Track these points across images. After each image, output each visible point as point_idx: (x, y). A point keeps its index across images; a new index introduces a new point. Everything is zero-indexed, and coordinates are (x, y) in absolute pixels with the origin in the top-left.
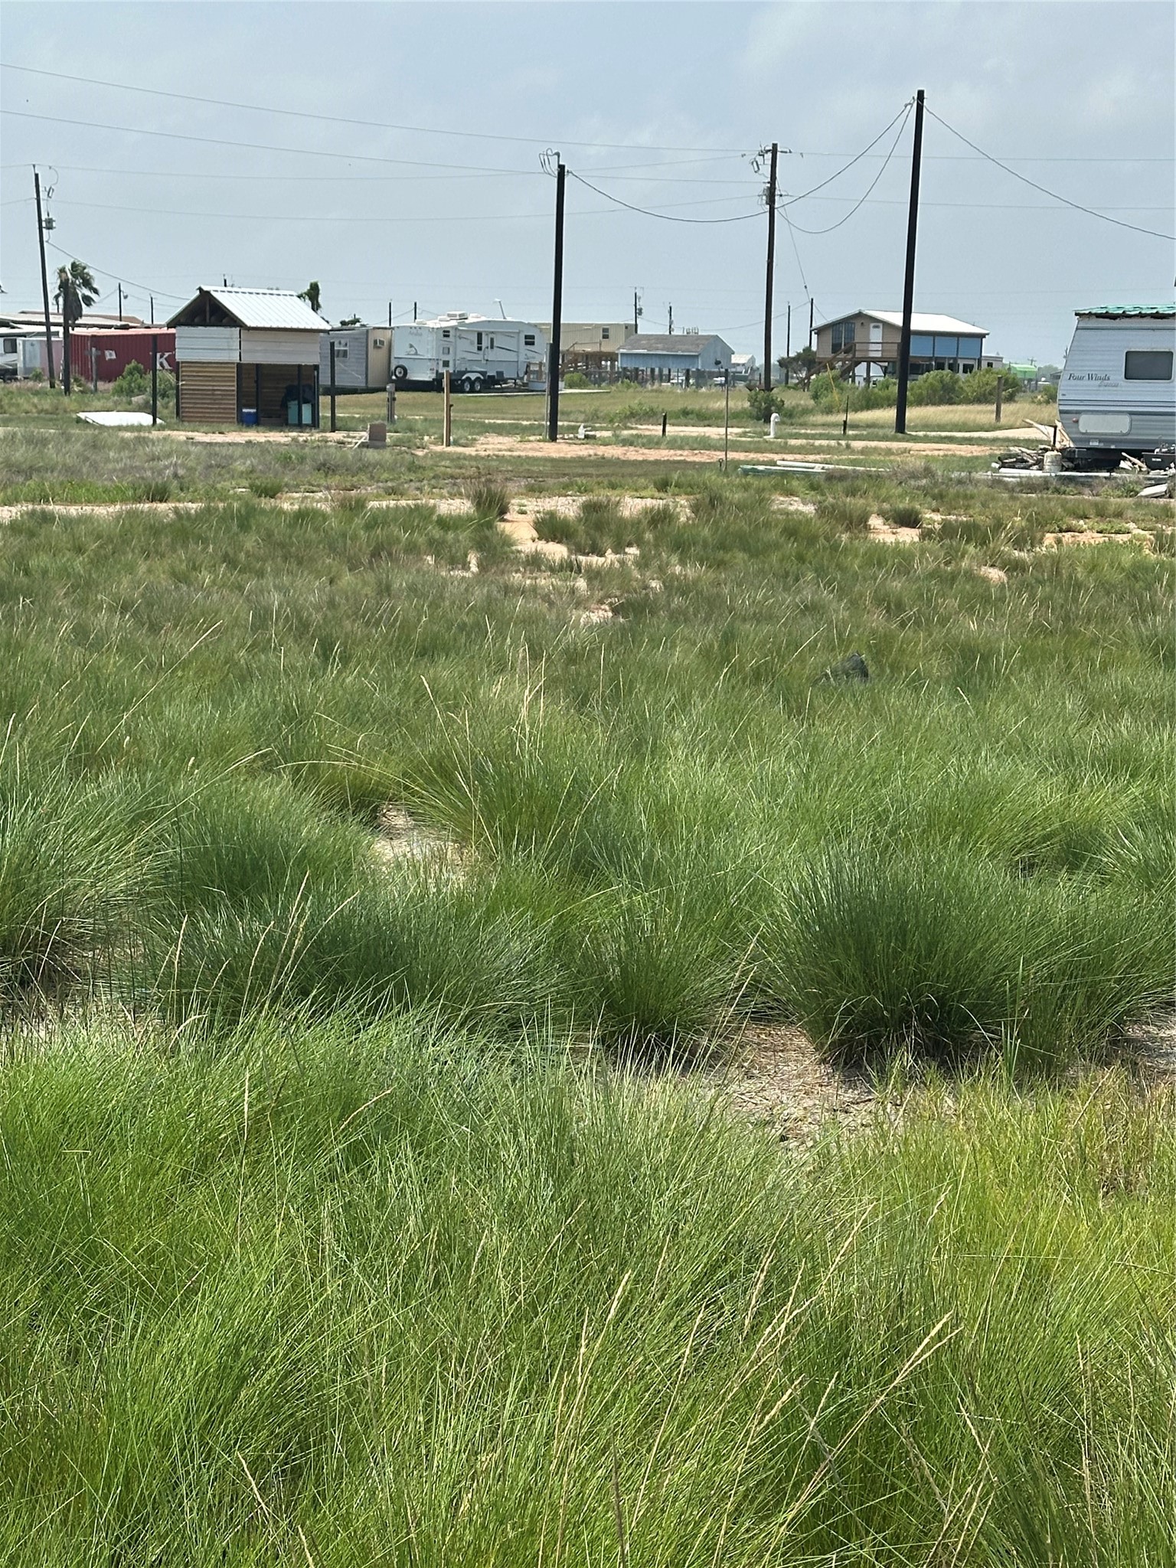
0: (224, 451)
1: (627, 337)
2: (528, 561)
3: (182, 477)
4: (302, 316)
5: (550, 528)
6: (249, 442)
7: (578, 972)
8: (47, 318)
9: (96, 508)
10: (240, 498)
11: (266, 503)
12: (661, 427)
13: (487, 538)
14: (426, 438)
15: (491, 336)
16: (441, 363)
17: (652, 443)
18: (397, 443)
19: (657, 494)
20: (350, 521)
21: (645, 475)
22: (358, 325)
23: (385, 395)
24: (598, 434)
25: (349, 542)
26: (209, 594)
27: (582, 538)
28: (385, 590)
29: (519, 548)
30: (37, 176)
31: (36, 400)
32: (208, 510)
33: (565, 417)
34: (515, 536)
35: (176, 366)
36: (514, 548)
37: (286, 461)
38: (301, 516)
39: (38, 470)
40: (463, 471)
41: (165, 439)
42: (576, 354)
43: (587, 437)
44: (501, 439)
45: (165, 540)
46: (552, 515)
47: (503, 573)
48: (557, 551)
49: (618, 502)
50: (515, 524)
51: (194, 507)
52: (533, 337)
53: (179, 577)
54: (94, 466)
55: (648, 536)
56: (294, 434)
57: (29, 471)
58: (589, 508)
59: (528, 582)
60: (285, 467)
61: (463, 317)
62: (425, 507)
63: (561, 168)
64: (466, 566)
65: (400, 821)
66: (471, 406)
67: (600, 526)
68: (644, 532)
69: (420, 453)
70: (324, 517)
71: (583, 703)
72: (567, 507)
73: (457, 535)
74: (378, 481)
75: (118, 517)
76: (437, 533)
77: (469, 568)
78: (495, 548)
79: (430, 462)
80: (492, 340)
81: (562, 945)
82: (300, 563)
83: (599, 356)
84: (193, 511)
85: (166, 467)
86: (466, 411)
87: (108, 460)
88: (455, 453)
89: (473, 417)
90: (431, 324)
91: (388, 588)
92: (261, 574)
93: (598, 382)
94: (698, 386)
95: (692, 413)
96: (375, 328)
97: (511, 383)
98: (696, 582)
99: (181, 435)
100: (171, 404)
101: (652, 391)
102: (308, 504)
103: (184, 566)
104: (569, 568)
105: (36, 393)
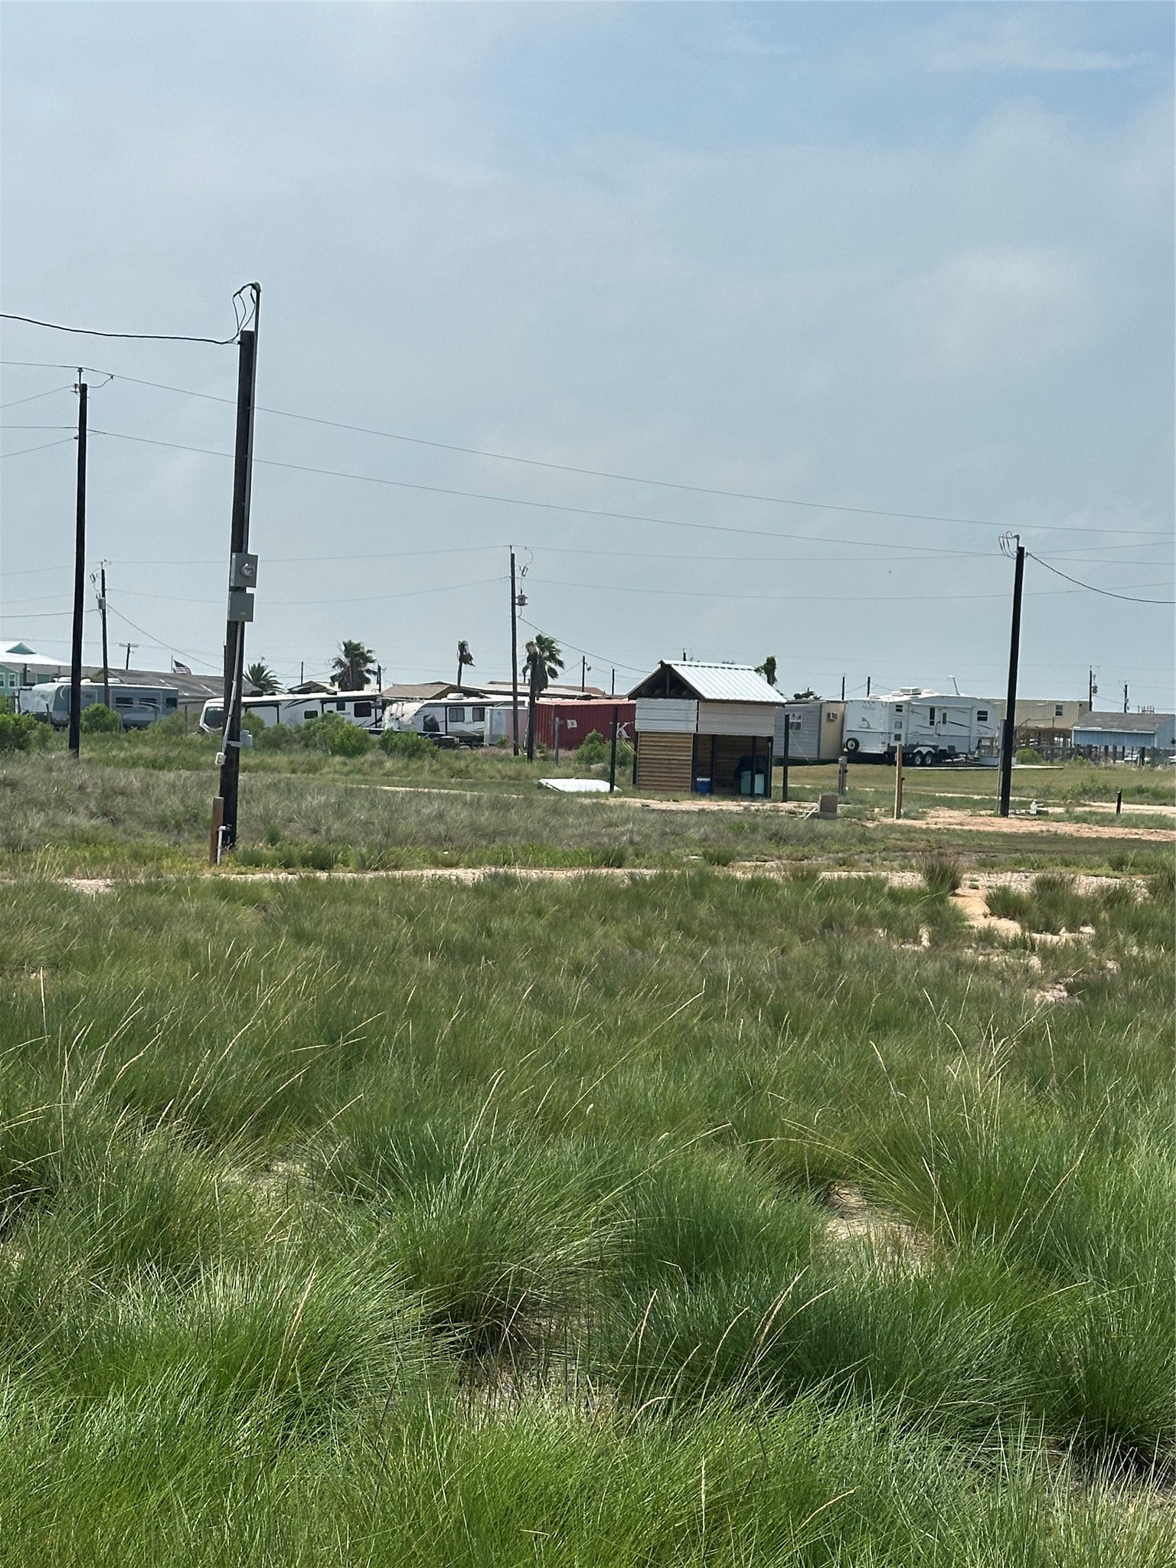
0: (679, 818)
1: (1081, 715)
2: (980, 937)
3: (637, 844)
4: (758, 689)
5: (1002, 904)
6: (702, 810)
7: (1041, 1372)
8: (515, 688)
9: (555, 872)
10: (693, 865)
11: (719, 871)
12: (1116, 805)
13: (939, 911)
14: (877, 810)
15: (944, 711)
16: (893, 737)
17: (1105, 820)
18: (848, 815)
19: (1111, 873)
20: (802, 892)
21: (1100, 853)
22: (811, 697)
23: (836, 767)
24: (1050, 810)
25: (801, 912)
26: (663, 961)
27: (1036, 915)
28: (836, 962)
29: (972, 923)
30: (513, 556)
31: (500, 766)
32: (662, 878)
33: (1016, 792)
34: (968, 911)
35: (634, 736)
36: (966, 923)
37: (738, 830)
38: (754, 885)
39: (501, 834)
40: (914, 844)
41: (622, 806)
42: (1029, 730)
43: (1039, 812)
44: (952, 813)
45: (622, 906)
46: (1005, 890)
47: (955, 948)
48: (1010, 928)
49: (1073, 880)
50: (966, 900)
51: (649, 873)
52: (986, 713)
53: (634, 944)
54: (554, 831)
55: (1104, 915)
56: (746, 803)
57: (492, 836)
58: (1043, 885)
59: (981, 958)
60: (737, 836)
61: (916, 692)
62: (877, 879)
63: (1021, 550)
64: (917, 941)
65: (851, 1198)
66: (921, 779)
67: (1053, 904)
68: (1099, 911)
69: (870, 825)
70: (777, 887)
71: (1041, 1087)
72: (1020, 883)
73: (909, 909)
74: (829, 852)
75: (576, 881)
76: (889, 907)
77: (921, 942)
78: (948, 924)
79: (880, 835)
80: (945, 715)
81: (1024, 1340)
82: (752, 932)
83: (1052, 733)
84: (647, 878)
85: (623, 834)
86: (916, 784)
87: (567, 826)
88: (905, 826)
89: (922, 790)
90: (884, 699)
91: (839, 960)
92: (714, 942)
93: (1050, 758)
94: (1153, 763)
95: (1147, 791)
96: (828, 702)
97: (962, 758)
98: (1155, 964)
99: (637, 802)
100: (628, 772)
101: (1106, 768)
102: (760, 873)
103: (639, 933)
104: (1022, 945)
105: (501, 760)
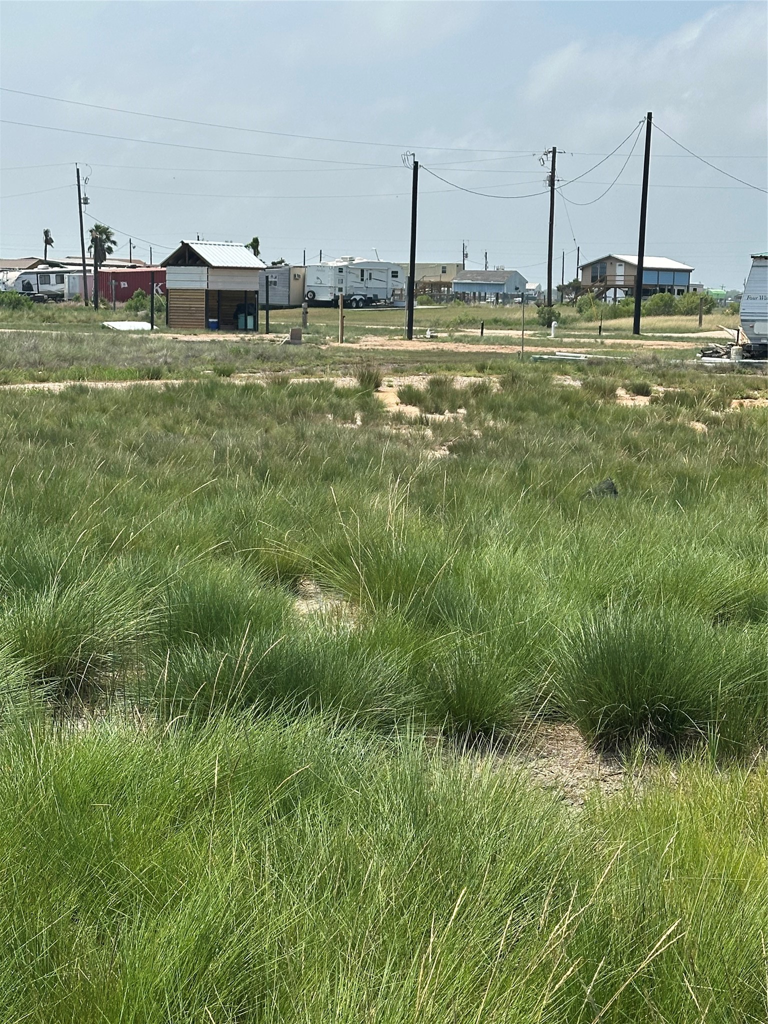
0: (197, 347)
1: (457, 273)
2: (394, 417)
3: (170, 364)
4: (248, 259)
5: (408, 396)
6: (213, 341)
7: (429, 688)
8: (84, 261)
9: (115, 384)
10: (207, 377)
11: (224, 380)
12: (480, 330)
13: (367, 402)
14: (327, 338)
15: (369, 272)
16: (337, 289)
17: (475, 341)
18: (309, 341)
19: (477, 374)
20: (278, 392)
21: (470, 361)
22: (283, 264)
23: (301, 310)
24: (439, 335)
25: (278, 405)
26: (187, 440)
27: (429, 403)
28: (301, 436)
29: (388, 409)
30: (78, 170)
31: (76, 314)
32: (187, 386)
33: (418, 324)
34: (386, 401)
35: (166, 292)
36: (385, 409)
37: (237, 353)
38: (247, 389)
39: (78, 359)
40: (352, 359)
41: (159, 339)
42: (425, 283)
43: (432, 337)
44: (376, 338)
45: (159, 405)
46: (409, 387)
47: (377, 425)
48: (413, 411)
49: (453, 379)
50: (385, 394)
51: (177, 383)
52: (397, 272)
53: (168, 429)
54: (114, 357)
55: (472, 401)
56: (242, 335)
57: (72, 360)
58: (434, 383)
59: (394, 431)
60: (236, 356)
61: (352, 259)
62: (328, 383)
63: (416, 163)
64: (353, 421)
65: (310, 587)
66: (356, 317)
67: (440, 395)
68: (469, 399)
69: (323, 347)
70: (262, 389)
71: (431, 511)
72: (420, 383)
73: (348, 401)
74: (296, 366)
75: (129, 389)
76: (335, 400)
77: (356, 422)
78: (373, 410)
79: (330, 354)
80: (370, 274)
81: (418, 670)
82: (246, 419)
83: (439, 285)
84: (177, 386)
85: (160, 357)
86: (353, 320)
87: (122, 353)
88: (346, 347)
89: (357, 324)
90: (331, 264)
91: (303, 435)
92: (220, 426)
93: (439, 301)
94: (504, 303)
95: (500, 321)
96: (295, 267)
97: (382, 302)
98: (504, 431)
99: (169, 336)
100: (163, 316)
101: (474, 307)
102: (251, 380)
103: (171, 422)
104: (421, 422)
105: (76, 310)
